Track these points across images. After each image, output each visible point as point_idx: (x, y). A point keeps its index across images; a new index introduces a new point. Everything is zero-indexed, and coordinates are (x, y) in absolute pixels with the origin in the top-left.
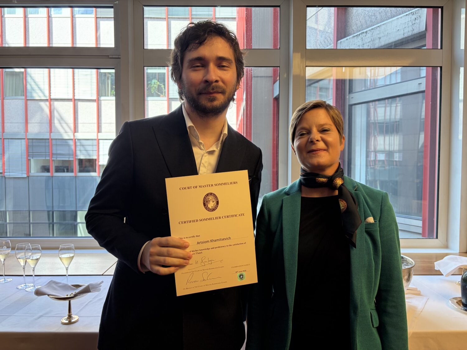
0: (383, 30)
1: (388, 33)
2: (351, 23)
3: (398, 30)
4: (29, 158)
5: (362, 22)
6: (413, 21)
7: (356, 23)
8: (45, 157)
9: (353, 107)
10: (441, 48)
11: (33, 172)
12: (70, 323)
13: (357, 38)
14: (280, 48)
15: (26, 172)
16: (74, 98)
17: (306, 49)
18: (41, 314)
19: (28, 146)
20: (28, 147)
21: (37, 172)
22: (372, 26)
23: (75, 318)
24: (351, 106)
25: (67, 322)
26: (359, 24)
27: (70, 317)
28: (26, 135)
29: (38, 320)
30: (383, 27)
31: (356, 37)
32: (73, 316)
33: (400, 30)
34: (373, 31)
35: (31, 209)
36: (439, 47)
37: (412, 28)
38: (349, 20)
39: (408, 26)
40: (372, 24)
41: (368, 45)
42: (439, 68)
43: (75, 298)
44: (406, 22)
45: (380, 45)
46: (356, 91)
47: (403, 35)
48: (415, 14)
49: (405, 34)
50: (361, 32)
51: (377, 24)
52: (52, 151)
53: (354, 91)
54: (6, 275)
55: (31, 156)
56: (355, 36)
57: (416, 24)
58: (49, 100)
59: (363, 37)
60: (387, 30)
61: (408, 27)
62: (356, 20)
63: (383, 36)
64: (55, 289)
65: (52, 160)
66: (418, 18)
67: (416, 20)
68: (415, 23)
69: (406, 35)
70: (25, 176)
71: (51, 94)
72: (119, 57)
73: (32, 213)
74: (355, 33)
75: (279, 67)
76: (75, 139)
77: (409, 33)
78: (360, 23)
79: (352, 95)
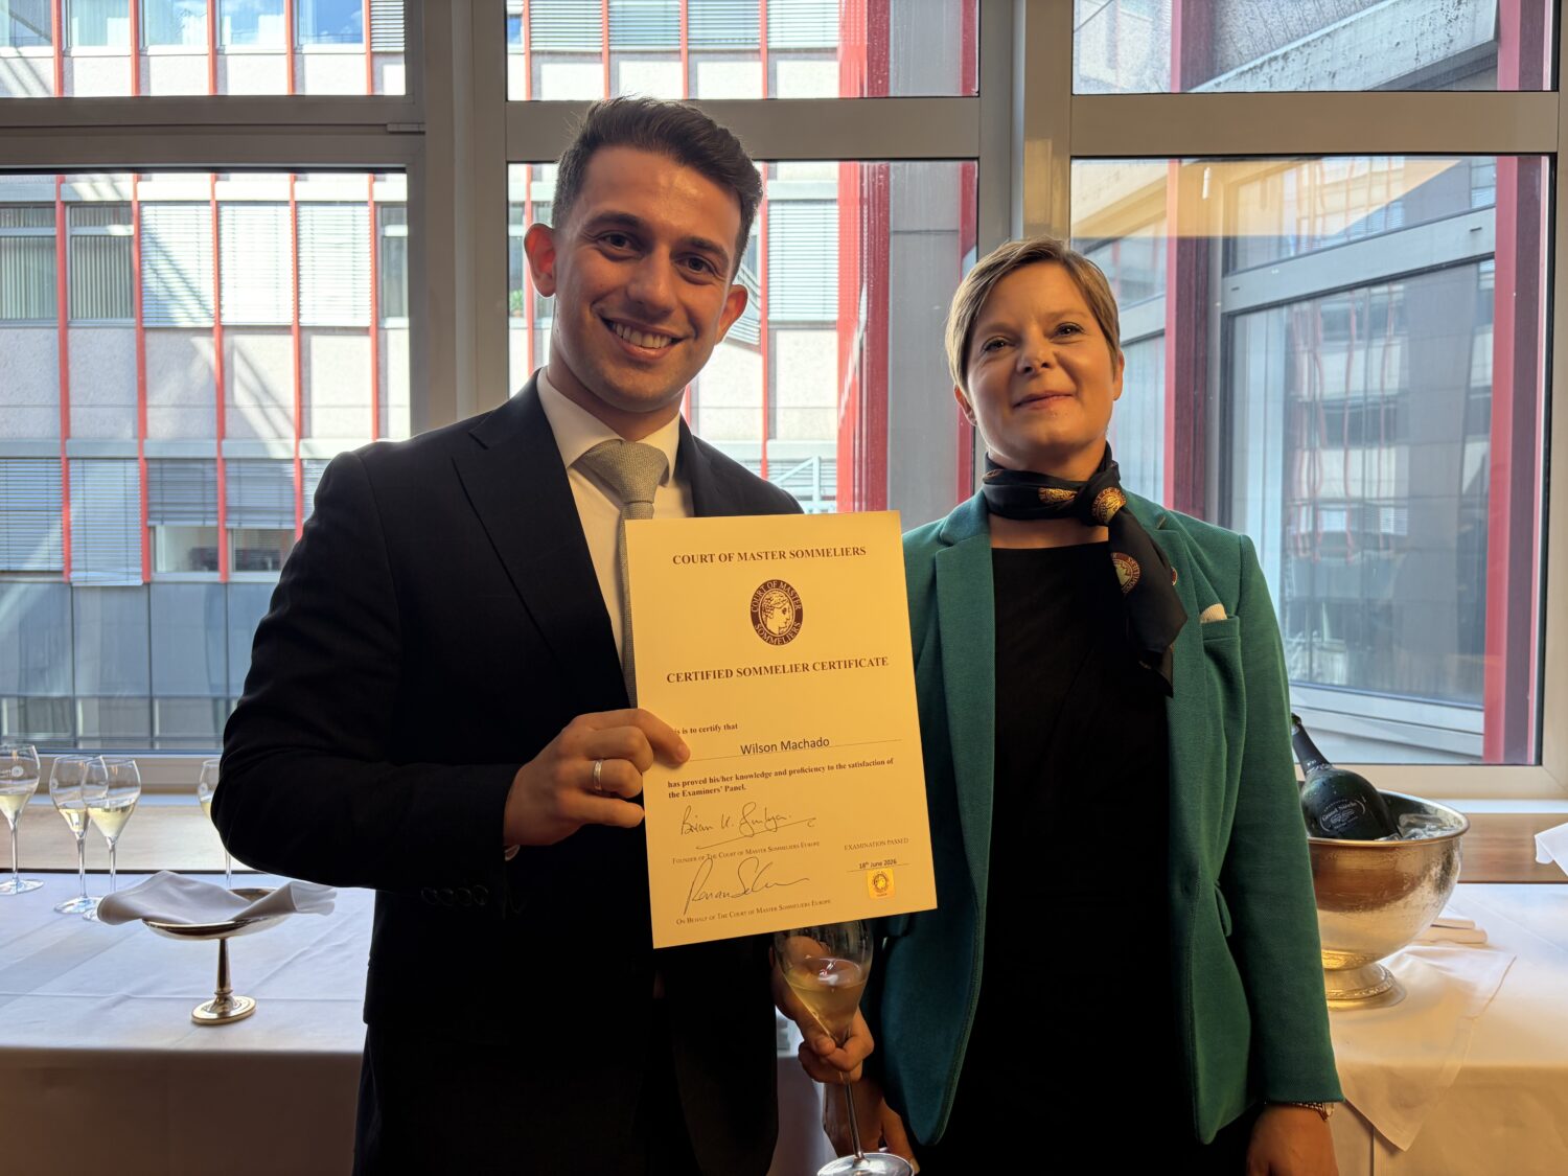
0: (1345, 46)
1: (1361, 57)
2: (1228, 29)
3: (1398, 44)
4: (150, 523)
5: (1272, 24)
6: (1452, 10)
7: (1249, 28)
8: (204, 520)
9: (1239, 321)
10: (1556, 87)
11: (164, 569)
12: (224, 1020)
13: (1252, 79)
14: (979, 92)
15: (140, 570)
16: (299, 323)
17: (1072, 94)
18: (124, 991)
19: (148, 482)
20: (146, 484)
21: (178, 570)
22: (1304, 35)
23: (240, 1003)
24: (1230, 318)
25: (214, 1016)
26: (1260, 31)
27: (223, 998)
28: (141, 446)
29: (114, 1009)
30: (1343, 37)
31: (1250, 74)
32: (235, 998)
33: (1404, 42)
34: (1307, 51)
35: (156, 692)
36: (1547, 85)
38: (1224, 19)
39: (1433, 26)
40: (1305, 27)
42: (1545, 162)
43: (238, 930)
44: (1426, 14)
46: (1250, 266)
47: (1414, 62)
49: (1421, 58)
51: (1323, 27)
52: (225, 499)
53: (1240, 267)
54: (21, 871)
55: (159, 516)
56: (1247, 72)
57: (1460, 20)
58: (216, 332)
59: (1273, 72)
60: (1360, 45)
61: (1433, 32)
62: (1248, 19)
63: (1343, 68)
64: (172, 901)
65: (227, 530)
68: (1457, 17)
69: (1425, 61)
70: (138, 582)
71: (222, 311)
72: (422, 130)
73: (161, 707)
74: (1246, 63)
75: (977, 159)
76: (301, 460)
77: (1436, 53)
78: (1262, 26)
79: (1234, 280)
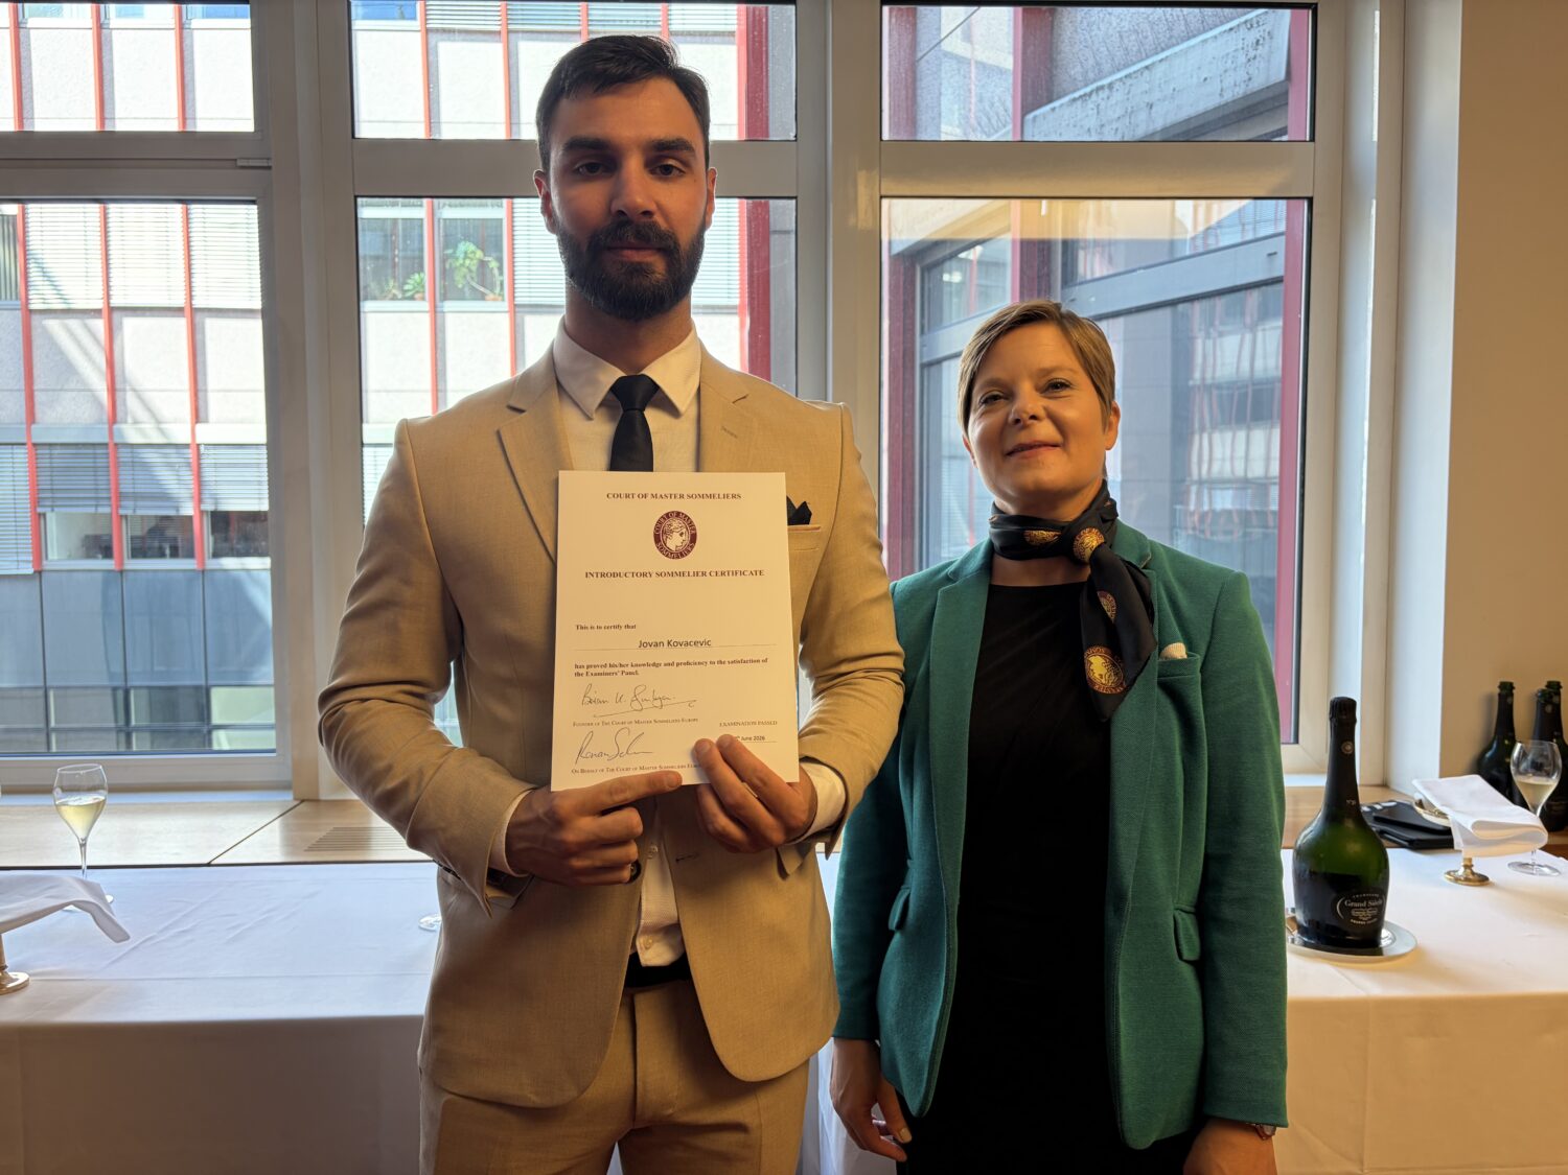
0: (1161, 79)
1: (1174, 90)
2: (1064, 56)
3: (1205, 79)
4: (40, 510)
5: (1101, 53)
6: (1250, 50)
8: (97, 506)
10: (1313, 139)
11: (56, 558)
14: (795, 136)
15: (31, 558)
16: (191, 304)
17: (881, 140)
20: (35, 469)
21: (70, 557)
22: (1128, 66)
26: (1091, 62)
28: (29, 431)
30: (1160, 70)
31: (1079, 103)
33: (1211, 78)
34: (1128, 82)
35: (48, 684)
37: (1248, 73)
38: (1060, 46)
39: (1233, 66)
40: (1129, 58)
41: (1117, 129)
42: (1305, 205)
44: (1228, 54)
45: (1151, 129)
46: (1087, 278)
47: (1218, 96)
48: (1255, 25)
49: (1225, 94)
50: (1094, 86)
51: (1142, 60)
52: (117, 484)
53: (1078, 279)
55: (49, 503)
56: (1078, 99)
57: (1258, 59)
58: (105, 313)
59: (1100, 101)
60: (1174, 78)
61: (1235, 69)
63: (1159, 100)
65: (121, 516)
66: (1264, 38)
67: (1260, 47)
68: (1255, 58)
69: (1228, 97)
70: (30, 571)
71: (111, 293)
72: (269, 165)
73: (56, 698)
74: (1078, 89)
75: (796, 198)
76: (198, 445)
77: (1237, 89)
79: (1076, 291)
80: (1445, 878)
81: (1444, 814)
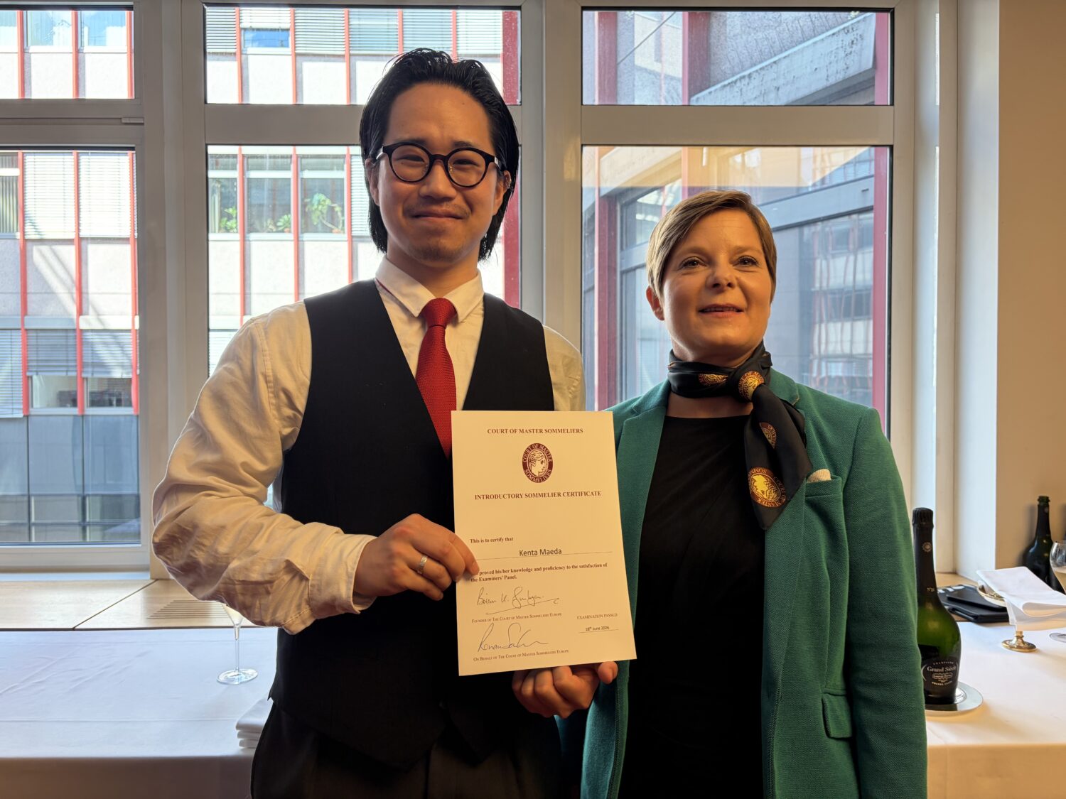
0: (784, 70)
1: (794, 77)
2: (717, 57)
3: (816, 69)
4: (28, 374)
5: (743, 54)
6: (848, 48)
8: (67, 371)
10: (892, 104)
11: (39, 406)
13: (730, 90)
14: (521, 102)
15: (21, 406)
17: (582, 104)
19: (27, 345)
21: (48, 406)
28: (23, 320)
30: (784, 64)
33: (820, 68)
34: (763, 72)
35: (31, 492)
37: (846, 64)
38: (716, 49)
39: (836, 59)
40: (762, 57)
44: (832, 51)
47: (826, 80)
48: (851, 31)
49: (830, 79)
51: (772, 57)
52: (81, 356)
55: (34, 369)
56: (728, 84)
58: (76, 242)
59: (742, 86)
60: (794, 69)
61: (837, 62)
62: (730, 50)
65: (83, 378)
66: (857, 40)
68: (851, 53)
69: (832, 81)
70: (21, 415)
71: (81, 228)
73: (35, 501)
74: (727, 79)
77: (838, 75)
80: (1002, 646)
81: (1001, 597)
